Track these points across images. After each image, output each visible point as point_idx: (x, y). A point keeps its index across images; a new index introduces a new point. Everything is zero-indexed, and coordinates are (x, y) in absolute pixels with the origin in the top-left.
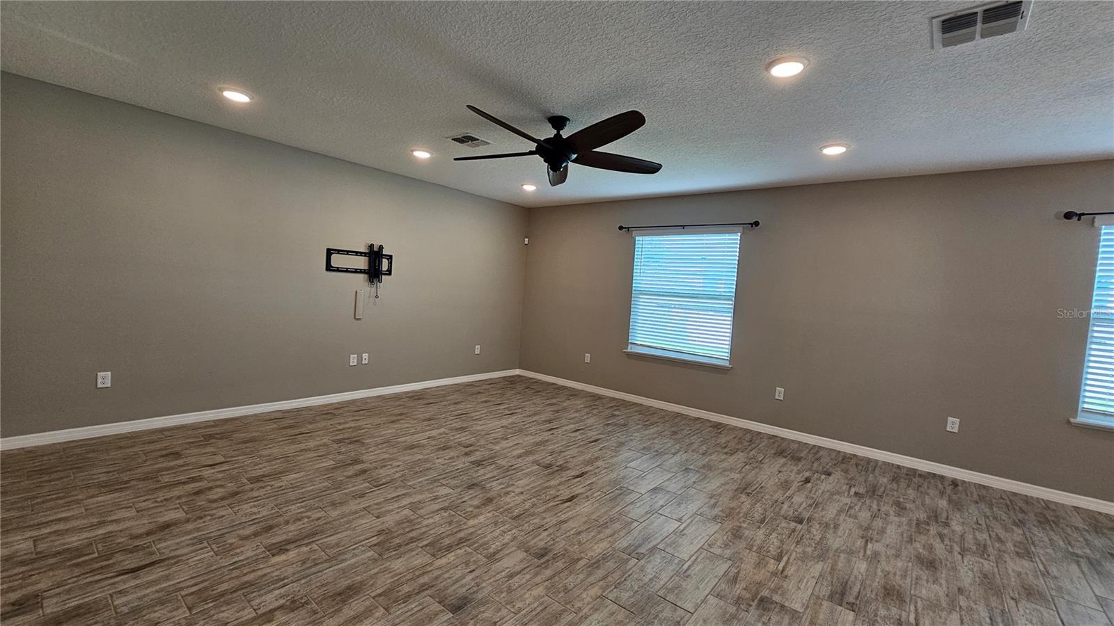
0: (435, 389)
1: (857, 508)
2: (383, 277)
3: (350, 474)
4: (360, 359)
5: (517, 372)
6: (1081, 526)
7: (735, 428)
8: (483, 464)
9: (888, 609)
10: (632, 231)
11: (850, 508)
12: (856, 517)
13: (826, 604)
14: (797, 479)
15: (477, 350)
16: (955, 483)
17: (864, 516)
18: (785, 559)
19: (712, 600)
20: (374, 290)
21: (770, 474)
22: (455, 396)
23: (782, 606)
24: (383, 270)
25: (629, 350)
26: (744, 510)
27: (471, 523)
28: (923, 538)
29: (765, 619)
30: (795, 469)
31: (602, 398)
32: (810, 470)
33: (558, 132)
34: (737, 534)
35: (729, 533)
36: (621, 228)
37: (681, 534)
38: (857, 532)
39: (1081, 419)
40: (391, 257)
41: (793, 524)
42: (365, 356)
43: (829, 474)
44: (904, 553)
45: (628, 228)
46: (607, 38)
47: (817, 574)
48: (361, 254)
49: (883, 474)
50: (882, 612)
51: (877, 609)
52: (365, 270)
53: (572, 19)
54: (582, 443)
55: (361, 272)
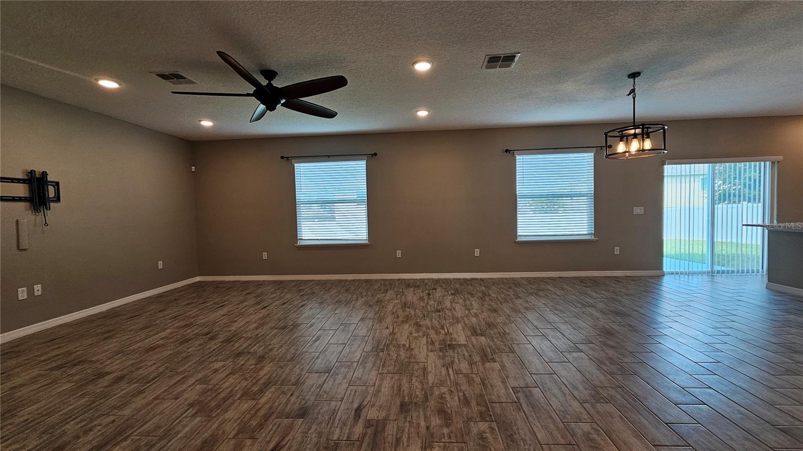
0: (123, 307)
1: (456, 299)
2: (51, 204)
3: (106, 384)
4: (31, 292)
5: (198, 279)
6: (526, 283)
7: (377, 280)
8: (233, 341)
9: (493, 331)
10: (291, 160)
11: (454, 300)
12: (458, 303)
13: (472, 337)
14: (425, 295)
15: (160, 265)
16: (482, 280)
17: (461, 301)
18: (445, 327)
19: (430, 354)
20: (40, 217)
21: (411, 296)
22: (152, 307)
23: (458, 345)
24: (50, 196)
25: (298, 244)
26: (413, 314)
27: (262, 373)
28: (485, 303)
29: (456, 351)
30: (420, 291)
31: (283, 282)
32: (426, 289)
33: (270, 82)
34: (418, 325)
35: (415, 326)
36: (282, 157)
37: (393, 333)
38: (463, 309)
39: (519, 239)
40: (58, 184)
41: (437, 313)
42: (38, 288)
43: (436, 289)
44: (484, 310)
45: (288, 157)
46: (338, 27)
47: (461, 328)
48: (18, 181)
49: (456, 283)
50: (492, 332)
51: (490, 332)
52: (26, 197)
53: (324, 10)
54: (295, 309)
55: (20, 199)
